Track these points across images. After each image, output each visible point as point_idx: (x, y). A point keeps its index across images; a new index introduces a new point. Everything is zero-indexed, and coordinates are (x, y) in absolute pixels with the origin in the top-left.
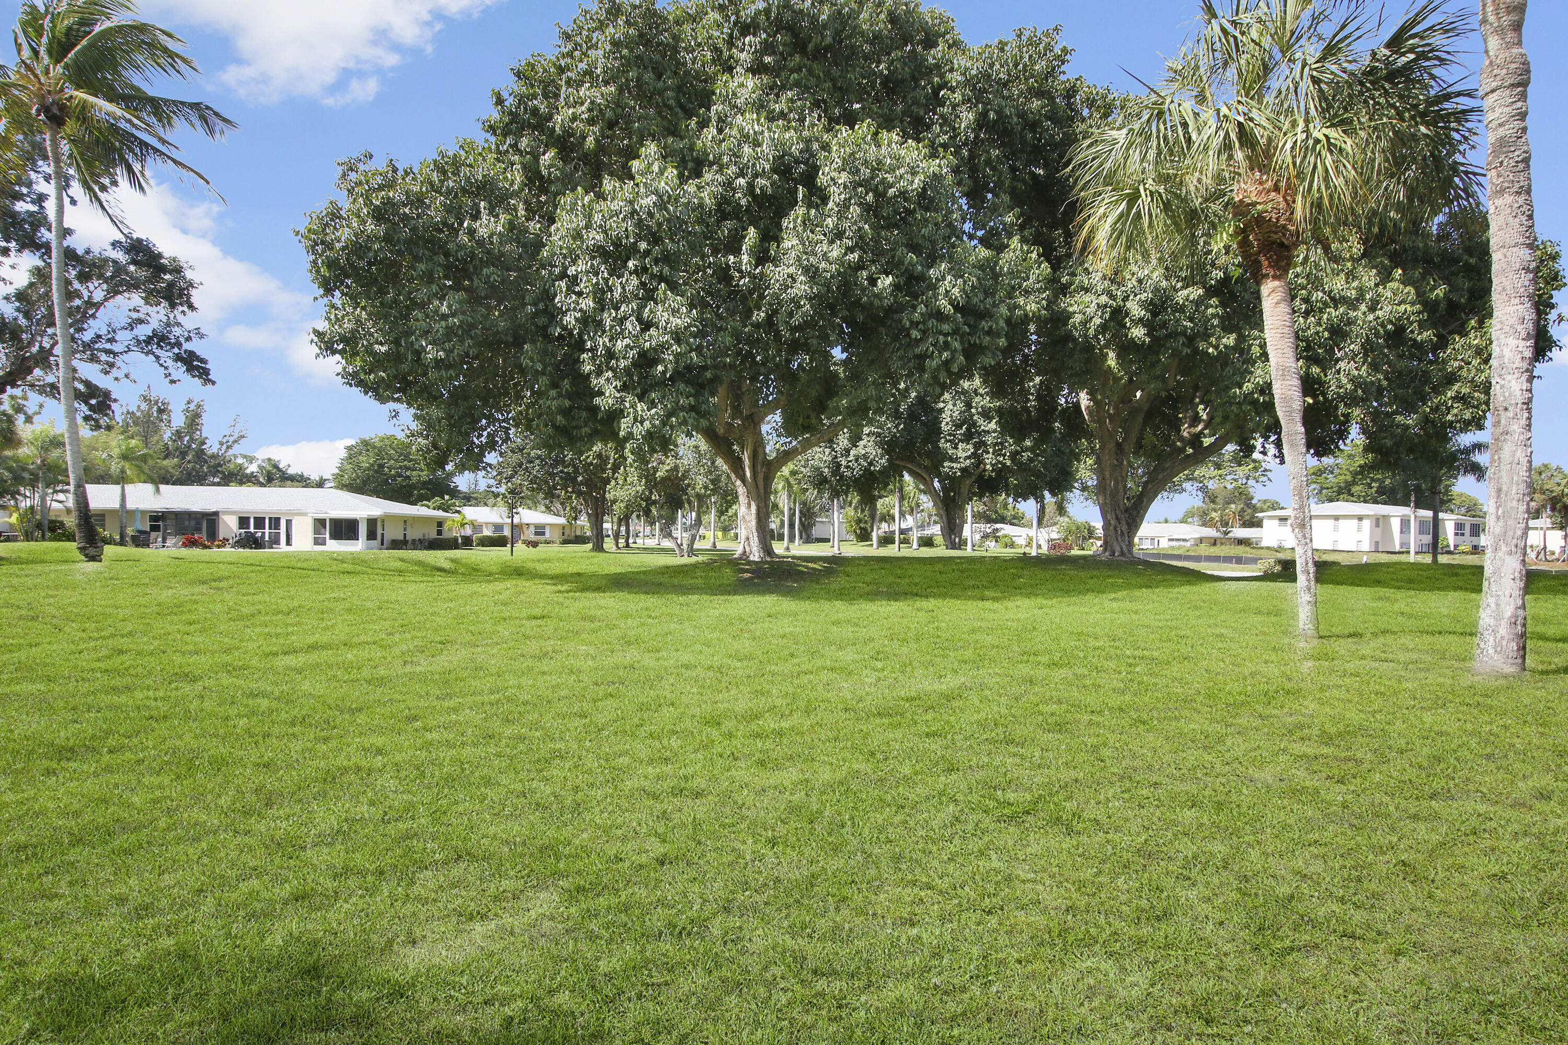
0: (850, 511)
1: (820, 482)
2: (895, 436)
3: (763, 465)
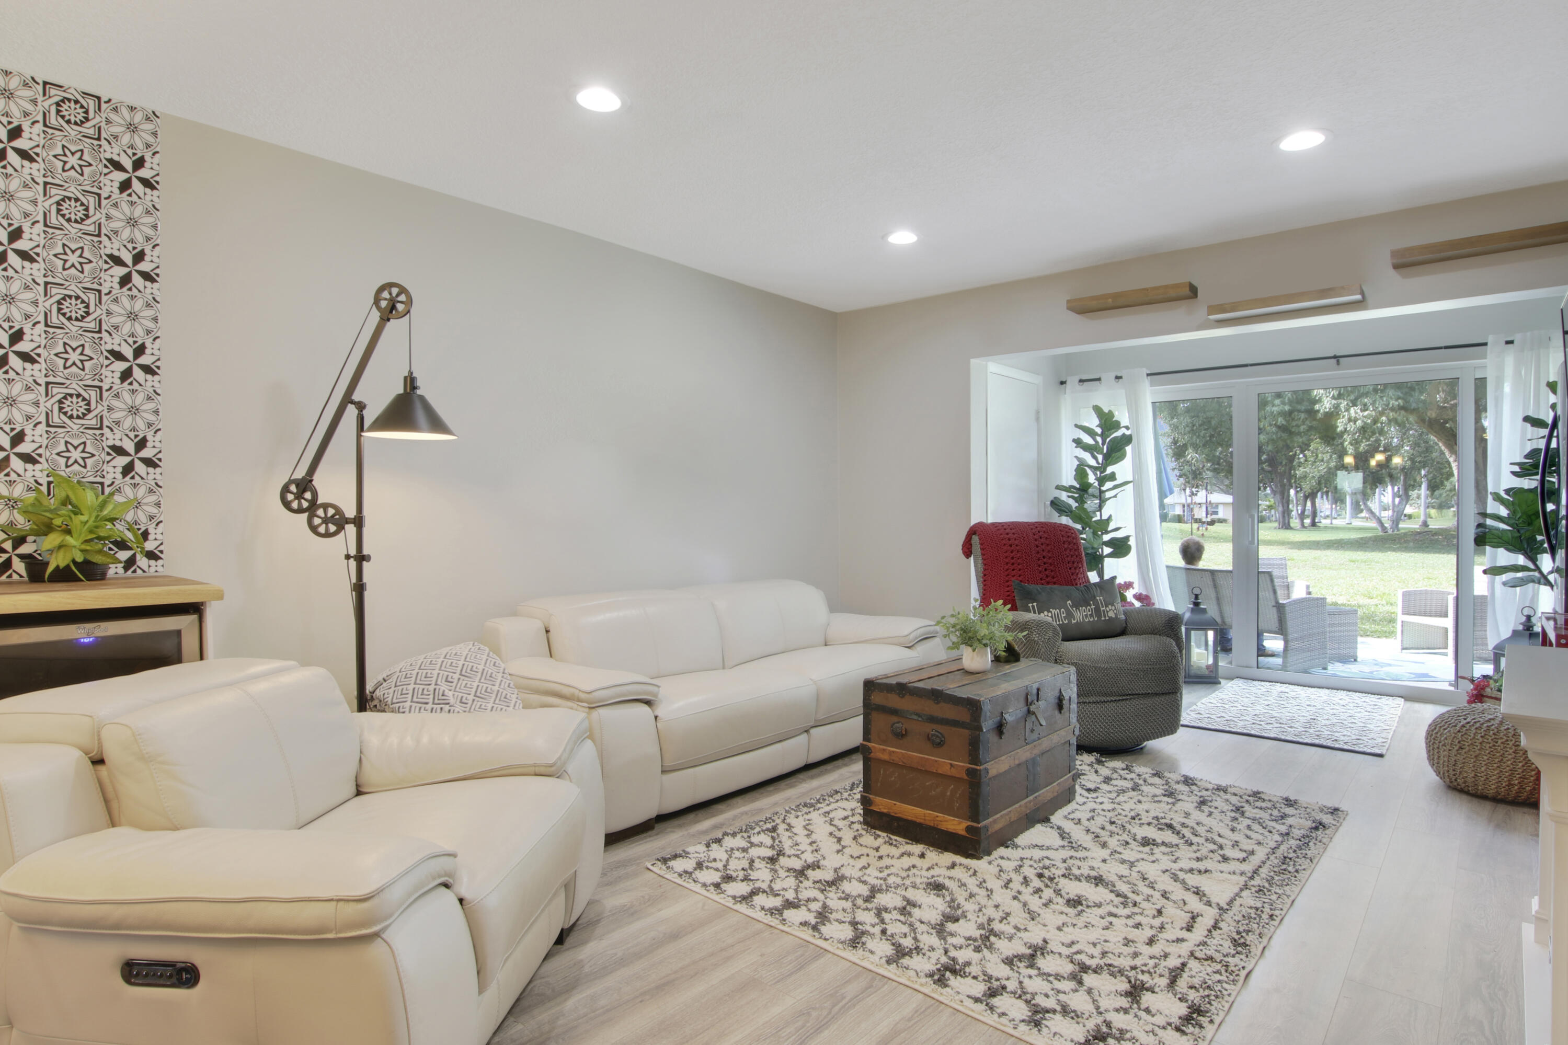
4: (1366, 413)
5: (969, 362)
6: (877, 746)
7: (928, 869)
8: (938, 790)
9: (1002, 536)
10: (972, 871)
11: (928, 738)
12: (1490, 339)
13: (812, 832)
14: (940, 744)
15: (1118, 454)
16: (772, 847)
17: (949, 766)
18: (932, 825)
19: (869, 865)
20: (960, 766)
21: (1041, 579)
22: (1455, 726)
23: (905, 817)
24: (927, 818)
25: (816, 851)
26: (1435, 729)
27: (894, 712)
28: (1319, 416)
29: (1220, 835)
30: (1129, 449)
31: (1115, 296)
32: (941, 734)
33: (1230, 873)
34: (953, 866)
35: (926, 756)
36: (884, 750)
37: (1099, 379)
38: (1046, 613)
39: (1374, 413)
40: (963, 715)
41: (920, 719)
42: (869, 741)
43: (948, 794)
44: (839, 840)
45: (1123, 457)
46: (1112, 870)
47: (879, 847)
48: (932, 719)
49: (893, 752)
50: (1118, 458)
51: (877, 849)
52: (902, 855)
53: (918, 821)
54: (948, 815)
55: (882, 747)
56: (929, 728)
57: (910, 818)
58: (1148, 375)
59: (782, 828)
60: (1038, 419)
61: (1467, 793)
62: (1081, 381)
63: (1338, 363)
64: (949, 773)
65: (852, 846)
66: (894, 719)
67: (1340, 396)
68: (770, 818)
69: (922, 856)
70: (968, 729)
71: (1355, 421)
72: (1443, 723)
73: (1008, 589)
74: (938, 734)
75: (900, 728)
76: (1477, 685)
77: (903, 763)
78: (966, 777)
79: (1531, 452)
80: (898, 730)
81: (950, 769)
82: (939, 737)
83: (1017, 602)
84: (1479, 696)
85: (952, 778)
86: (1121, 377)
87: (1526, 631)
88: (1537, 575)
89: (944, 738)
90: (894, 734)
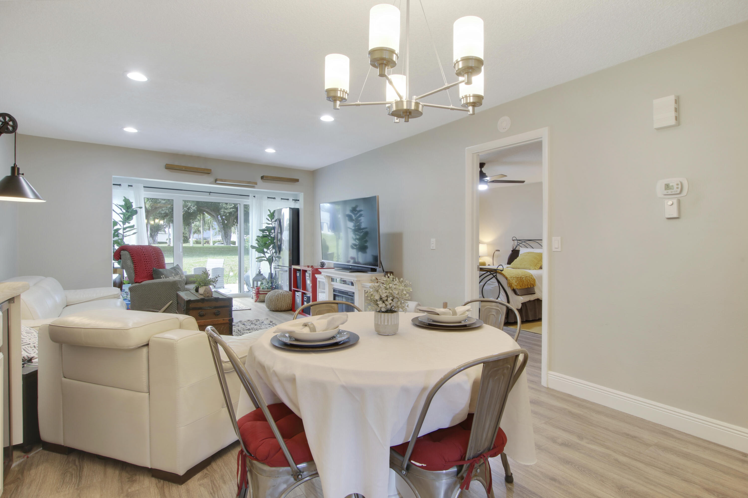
5: (112, 177)
8: (218, 329)
11: (214, 314)
12: (250, 195)
15: (130, 218)
20: (226, 319)
22: (275, 295)
26: (270, 297)
27: (200, 308)
30: (135, 216)
31: (186, 167)
35: (213, 320)
37: (120, 185)
40: (227, 303)
41: (211, 308)
45: (132, 219)
48: (215, 307)
49: (200, 322)
56: (214, 310)
58: (144, 187)
61: (279, 311)
63: (210, 194)
70: (229, 307)
72: (272, 295)
73: (147, 271)
74: (218, 311)
75: (202, 313)
76: (257, 289)
77: (204, 324)
78: (228, 322)
79: (266, 227)
80: (202, 314)
81: (223, 321)
82: (218, 312)
83: (154, 276)
84: (258, 291)
85: (224, 324)
86: (132, 186)
87: (260, 274)
88: (265, 259)
89: (220, 312)
90: (201, 316)
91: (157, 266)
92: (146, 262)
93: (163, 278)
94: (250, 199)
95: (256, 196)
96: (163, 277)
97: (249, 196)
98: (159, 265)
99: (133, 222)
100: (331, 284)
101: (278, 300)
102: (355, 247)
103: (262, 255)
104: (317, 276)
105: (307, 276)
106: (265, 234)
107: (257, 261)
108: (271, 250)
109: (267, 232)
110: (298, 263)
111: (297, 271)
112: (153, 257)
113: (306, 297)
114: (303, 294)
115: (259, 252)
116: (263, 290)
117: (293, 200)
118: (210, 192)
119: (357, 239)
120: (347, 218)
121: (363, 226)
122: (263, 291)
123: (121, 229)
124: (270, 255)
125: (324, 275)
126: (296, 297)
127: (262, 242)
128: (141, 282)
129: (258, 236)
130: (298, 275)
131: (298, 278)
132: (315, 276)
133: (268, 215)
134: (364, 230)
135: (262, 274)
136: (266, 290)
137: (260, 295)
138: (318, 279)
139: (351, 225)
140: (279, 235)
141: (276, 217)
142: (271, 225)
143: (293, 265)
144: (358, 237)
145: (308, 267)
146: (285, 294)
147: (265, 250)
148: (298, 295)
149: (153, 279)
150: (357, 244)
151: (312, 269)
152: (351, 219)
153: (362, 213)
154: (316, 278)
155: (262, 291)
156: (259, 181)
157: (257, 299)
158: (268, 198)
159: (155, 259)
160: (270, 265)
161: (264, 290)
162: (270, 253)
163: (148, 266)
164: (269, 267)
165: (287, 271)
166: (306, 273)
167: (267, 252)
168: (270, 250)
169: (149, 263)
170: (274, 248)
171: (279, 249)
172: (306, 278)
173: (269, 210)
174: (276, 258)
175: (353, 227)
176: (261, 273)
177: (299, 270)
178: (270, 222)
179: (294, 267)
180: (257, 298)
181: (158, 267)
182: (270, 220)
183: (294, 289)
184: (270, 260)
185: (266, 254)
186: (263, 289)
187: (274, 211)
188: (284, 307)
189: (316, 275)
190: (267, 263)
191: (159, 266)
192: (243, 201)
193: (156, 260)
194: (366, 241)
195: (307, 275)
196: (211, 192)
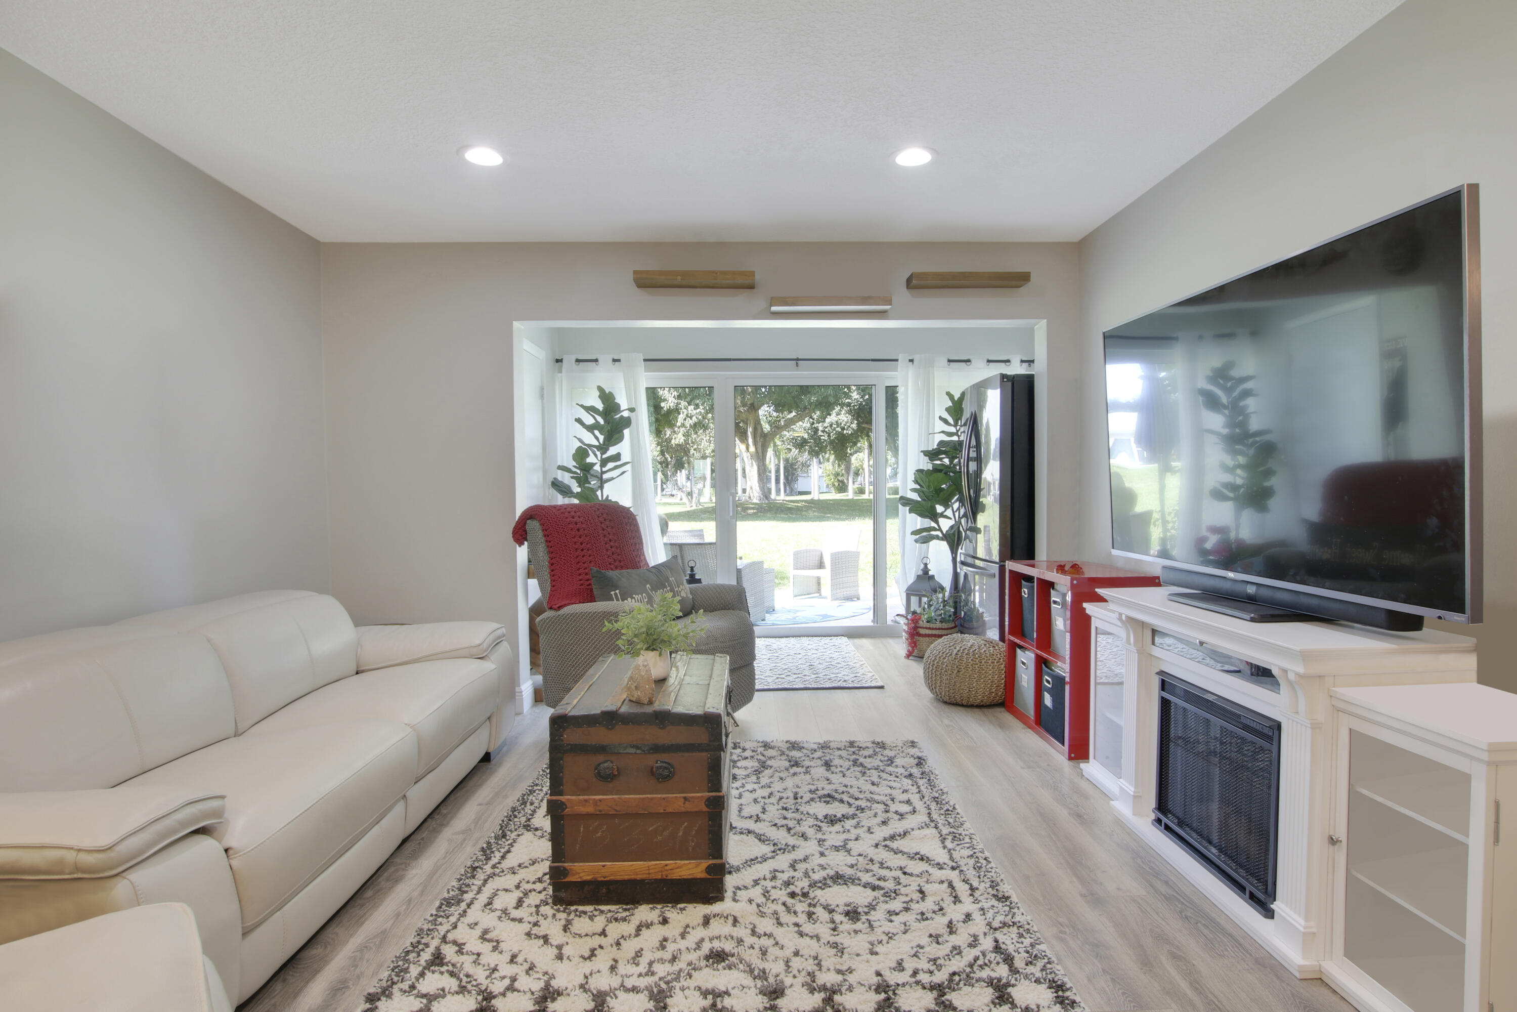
0: (829, 466)
1: (801, 444)
2: (861, 404)
3: (761, 436)
4: (698, 411)
5: (512, 325)
6: (574, 797)
7: (683, 936)
8: (666, 833)
9: (568, 520)
10: (731, 919)
11: (652, 772)
12: (900, 357)
13: (498, 942)
14: (668, 778)
15: (616, 436)
16: (462, 990)
17: (683, 800)
18: (660, 877)
19: (616, 961)
20: (699, 797)
21: (610, 564)
22: (951, 655)
23: (618, 878)
24: (651, 871)
25: (531, 969)
26: (935, 659)
27: (601, 749)
28: (662, 412)
29: (871, 793)
30: (626, 432)
31: (686, 274)
32: (669, 764)
33: (919, 829)
34: (706, 921)
35: (649, 796)
36: (586, 801)
37: (596, 361)
38: (629, 599)
39: (703, 411)
40: (700, 736)
41: (638, 751)
42: (561, 793)
43: (681, 834)
44: (546, 939)
45: (620, 439)
46: (839, 862)
47: (604, 930)
48: (657, 749)
49: (600, 800)
50: (617, 439)
51: (603, 933)
52: (639, 929)
53: (639, 877)
54: (681, 859)
55: (581, 797)
56: (653, 760)
57: (626, 877)
58: (645, 360)
59: (449, 952)
60: (542, 396)
61: (962, 706)
62: (578, 361)
63: (797, 363)
64: (683, 810)
65: (569, 941)
66: (601, 758)
67: (679, 397)
68: (419, 942)
69: (665, 921)
70: (706, 751)
71: (691, 418)
73: (581, 577)
74: (664, 765)
75: (608, 768)
76: (912, 620)
77: (616, 810)
78: (705, 809)
79: (941, 443)
80: (608, 771)
81: (684, 803)
82: (666, 768)
83: (596, 592)
84: (916, 628)
85: (686, 814)
86: (619, 361)
87: (925, 576)
88: (939, 533)
89: (673, 768)
90: (601, 777)
91: (615, 560)
92: (579, 551)
93: (618, 600)
94: (899, 370)
95: (916, 358)
96: (616, 594)
97: (897, 360)
98: (619, 557)
99: (623, 448)
100: (1151, 655)
101: (959, 671)
102: (1231, 495)
103: (933, 524)
104: (1090, 608)
105: (1055, 602)
106: (938, 462)
107: (916, 541)
108: (955, 510)
109: (944, 458)
110: (1028, 552)
111: (1023, 582)
112: (605, 536)
113: (1049, 675)
114: (1042, 664)
115: (922, 515)
116: (928, 625)
117: (1022, 361)
118: (795, 358)
119: (1240, 466)
120: (1201, 399)
121: (1255, 424)
122: (930, 628)
123: (596, 463)
124: (952, 522)
125: (1120, 614)
126: (1020, 667)
127: (929, 487)
128: (560, 608)
129: (920, 471)
130: (1026, 596)
131: (1026, 605)
132: (1085, 609)
133: (947, 410)
134: (1258, 439)
135: (932, 577)
136: (938, 625)
137: (921, 638)
138: (1093, 619)
139: (1216, 421)
140: (973, 466)
141: (966, 415)
142: (955, 438)
143: (1013, 557)
144: (1241, 460)
145: (1061, 569)
146: (982, 651)
147: (939, 509)
148: (1026, 659)
149: (592, 599)
150: (1239, 481)
151: (1072, 580)
152: (1212, 402)
153: (1249, 385)
154: (1088, 618)
155: (926, 628)
156: (901, 295)
157: (913, 650)
158: (949, 361)
159: (610, 541)
160: (952, 553)
161: (931, 626)
162: (952, 517)
163: (584, 563)
164: (951, 558)
165: (994, 576)
166: (1052, 591)
167: (942, 515)
168: (953, 510)
169: (590, 552)
170: (961, 500)
171: (975, 507)
172: (1052, 608)
173: (948, 394)
174: (968, 532)
175: (1224, 427)
176: (931, 573)
177: (1029, 579)
178: (953, 430)
179: (1011, 565)
180: (913, 647)
181: (617, 563)
182: (951, 421)
183: (1012, 638)
184: (954, 539)
185: (941, 521)
186: (928, 622)
187: (963, 394)
188: (980, 694)
189: (1085, 605)
190: (944, 545)
191: (620, 561)
192: (882, 378)
193: (612, 544)
194: (1269, 473)
195: (1053, 599)
196: (798, 359)
